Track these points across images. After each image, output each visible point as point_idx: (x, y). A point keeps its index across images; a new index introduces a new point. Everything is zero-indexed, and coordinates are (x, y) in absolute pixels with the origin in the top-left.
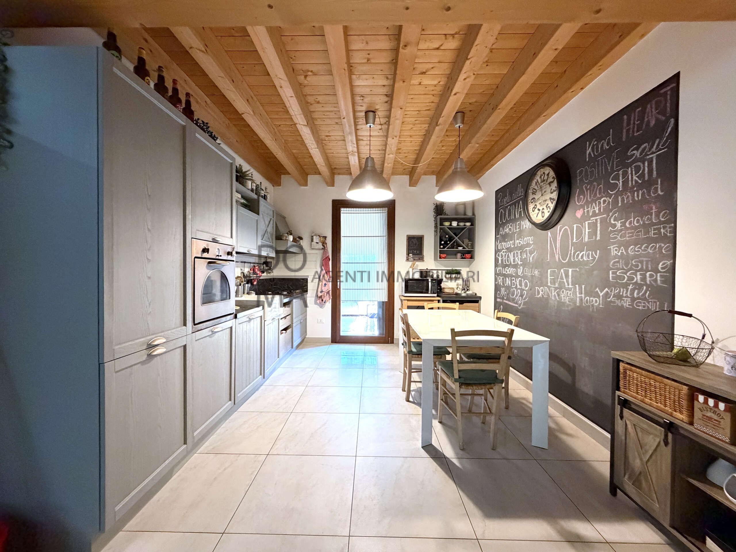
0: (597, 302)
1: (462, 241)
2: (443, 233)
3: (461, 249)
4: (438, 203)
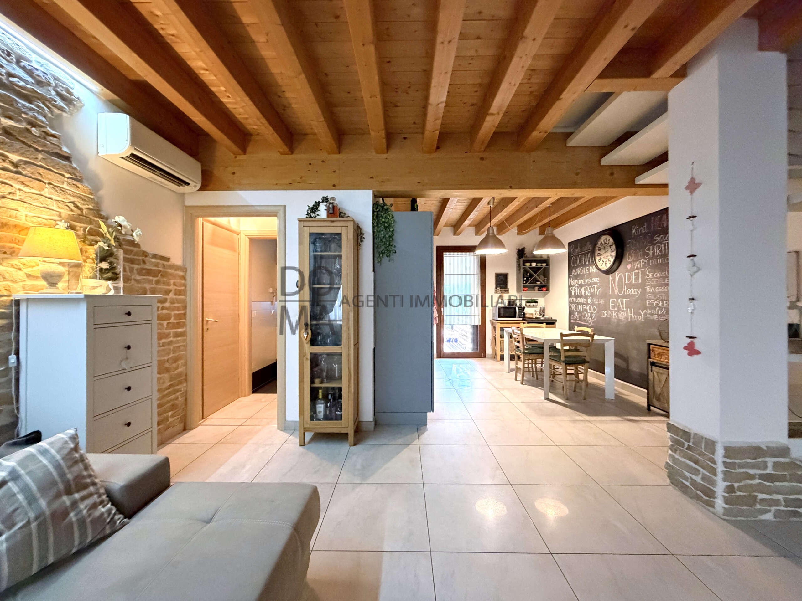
0: (640, 318)
1: (539, 277)
2: (525, 271)
3: (538, 283)
4: (520, 249)
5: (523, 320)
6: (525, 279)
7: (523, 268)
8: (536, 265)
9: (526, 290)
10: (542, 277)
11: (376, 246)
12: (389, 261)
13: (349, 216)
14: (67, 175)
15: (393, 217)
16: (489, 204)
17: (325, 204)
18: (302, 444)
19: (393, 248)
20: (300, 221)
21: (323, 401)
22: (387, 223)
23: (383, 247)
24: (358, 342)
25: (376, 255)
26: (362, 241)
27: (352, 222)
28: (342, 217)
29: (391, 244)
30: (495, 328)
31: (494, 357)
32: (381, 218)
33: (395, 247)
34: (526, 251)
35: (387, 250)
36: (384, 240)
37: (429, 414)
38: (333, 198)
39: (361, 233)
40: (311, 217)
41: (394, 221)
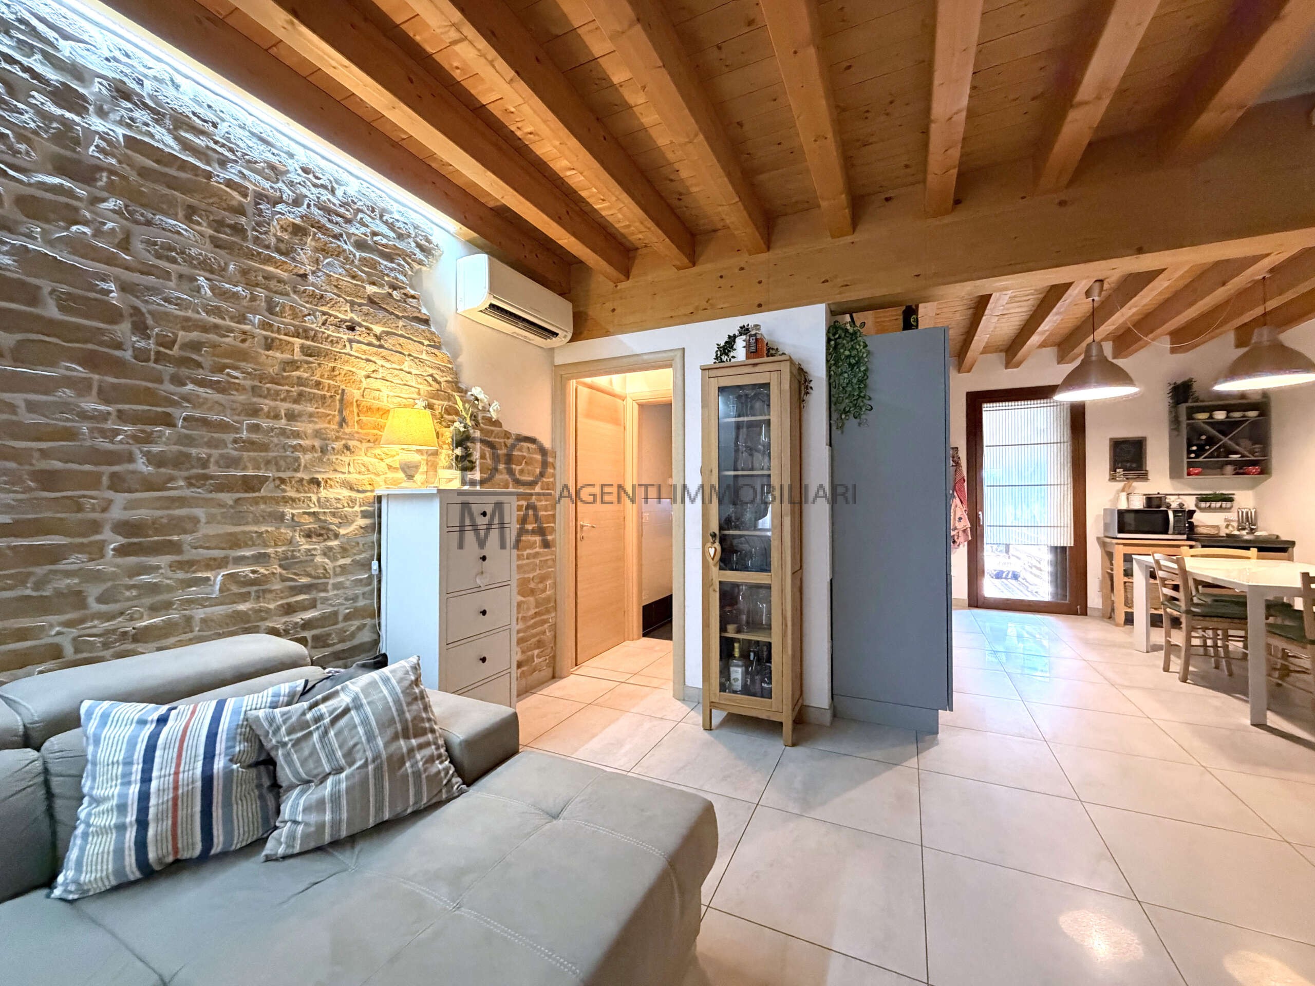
1: (1238, 444)
2: (1194, 433)
3: (1235, 457)
4: (1179, 382)
5: (1188, 539)
6: (1194, 448)
7: (1188, 425)
8: (1227, 417)
9: (1197, 474)
10: (1246, 443)
11: (833, 399)
12: (860, 424)
13: (784, 354)
14: (426, 343)
15: (865, 346)
16: (1088, 293)
17: (744, 337)
18: (708, 728)
19: (869, 402)
20: (703, 369)
21: (740, 663)
22: (854, 357)
23: (847, 401)
24: (801, 567)
25: (835, 416)
26: (807, 393)
27: (788, 363)
28: (773, 355)
29: (862, 394)
30: (1110, 555)
31: (1109, 615)
32: (842, 351)
33: (870, 399)
34: (1195, 387)
35: (855, 405)
36: (849, 389)
37: (943, 715)
38: (757, 327)
39: (806, 380)
40: (722, 361)
41: (869, 353)
